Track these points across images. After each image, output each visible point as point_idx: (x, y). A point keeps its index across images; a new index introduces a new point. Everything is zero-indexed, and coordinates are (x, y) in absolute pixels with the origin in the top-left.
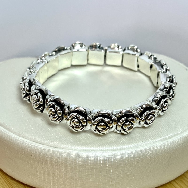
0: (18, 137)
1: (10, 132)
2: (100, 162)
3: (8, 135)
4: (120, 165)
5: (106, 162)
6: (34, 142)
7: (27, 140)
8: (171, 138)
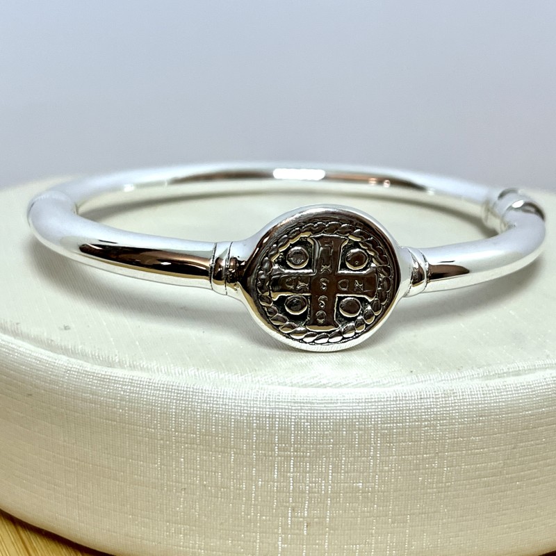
2: (249, 424)
4: (320, 444)
5: (272, 426)
8: (517, 373)
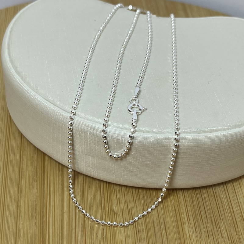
0: (31, 90)
1: (24, 83)
2: (114, 141)
3: (21, 85)
5: (122, 143)
6: (46, 101)
7: (40, 96)
8: (211, 131)
